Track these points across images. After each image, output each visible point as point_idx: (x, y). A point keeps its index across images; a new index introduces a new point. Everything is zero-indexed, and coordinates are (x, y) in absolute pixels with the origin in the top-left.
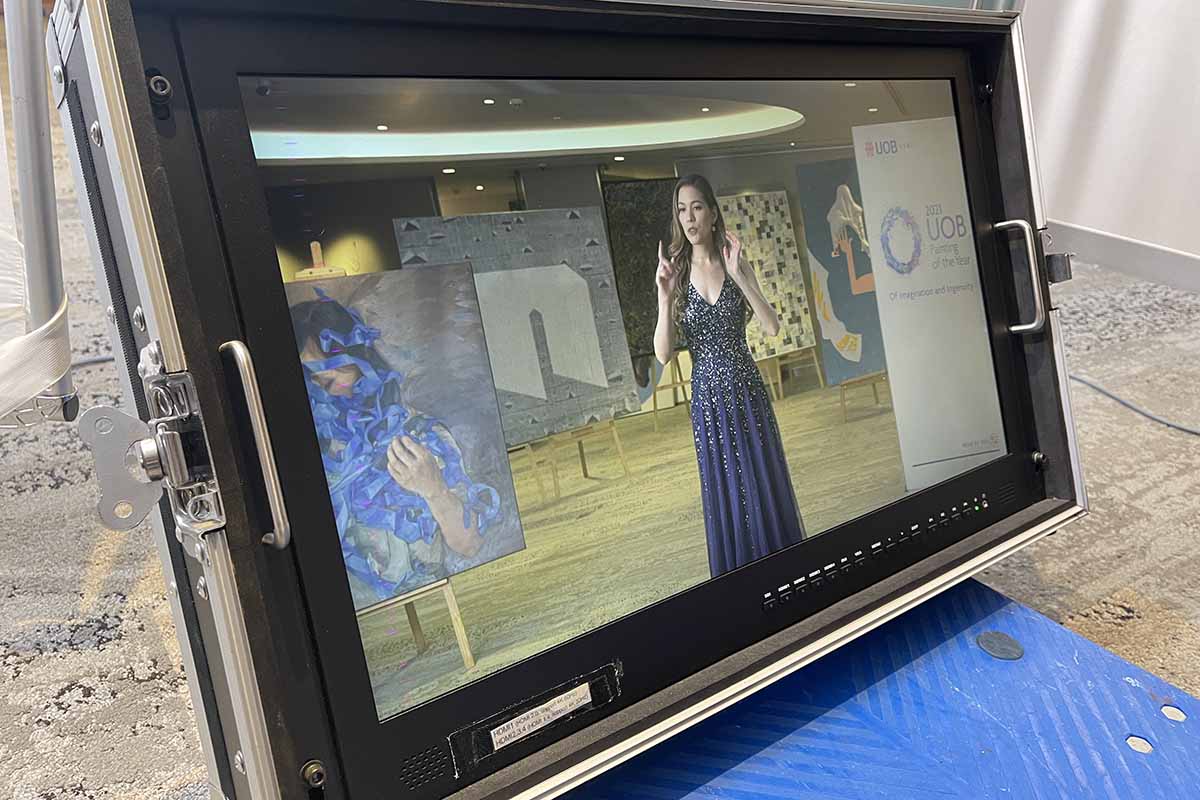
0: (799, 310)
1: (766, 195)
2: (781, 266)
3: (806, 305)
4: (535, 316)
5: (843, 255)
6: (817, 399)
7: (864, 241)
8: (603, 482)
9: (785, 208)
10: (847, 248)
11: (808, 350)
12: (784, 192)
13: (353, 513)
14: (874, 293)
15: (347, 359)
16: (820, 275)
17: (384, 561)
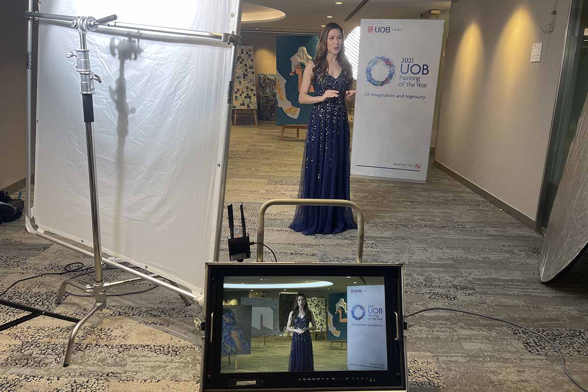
0: (323, 323)
1: (319, 299)
2: (320, 314)
3: (325, 322)
4: (262, 316)
5: (339, 313)
6: (324, 343)
7: (346, 311)
8: (269, 347)
9: (324, 302)
10: (340, 312)
11: (324, 332)
12: (324, 299)
13: (224, 340)
14: (347, 323)
15: (229, 317)
16: (331, 317)
17: (227, 349)
